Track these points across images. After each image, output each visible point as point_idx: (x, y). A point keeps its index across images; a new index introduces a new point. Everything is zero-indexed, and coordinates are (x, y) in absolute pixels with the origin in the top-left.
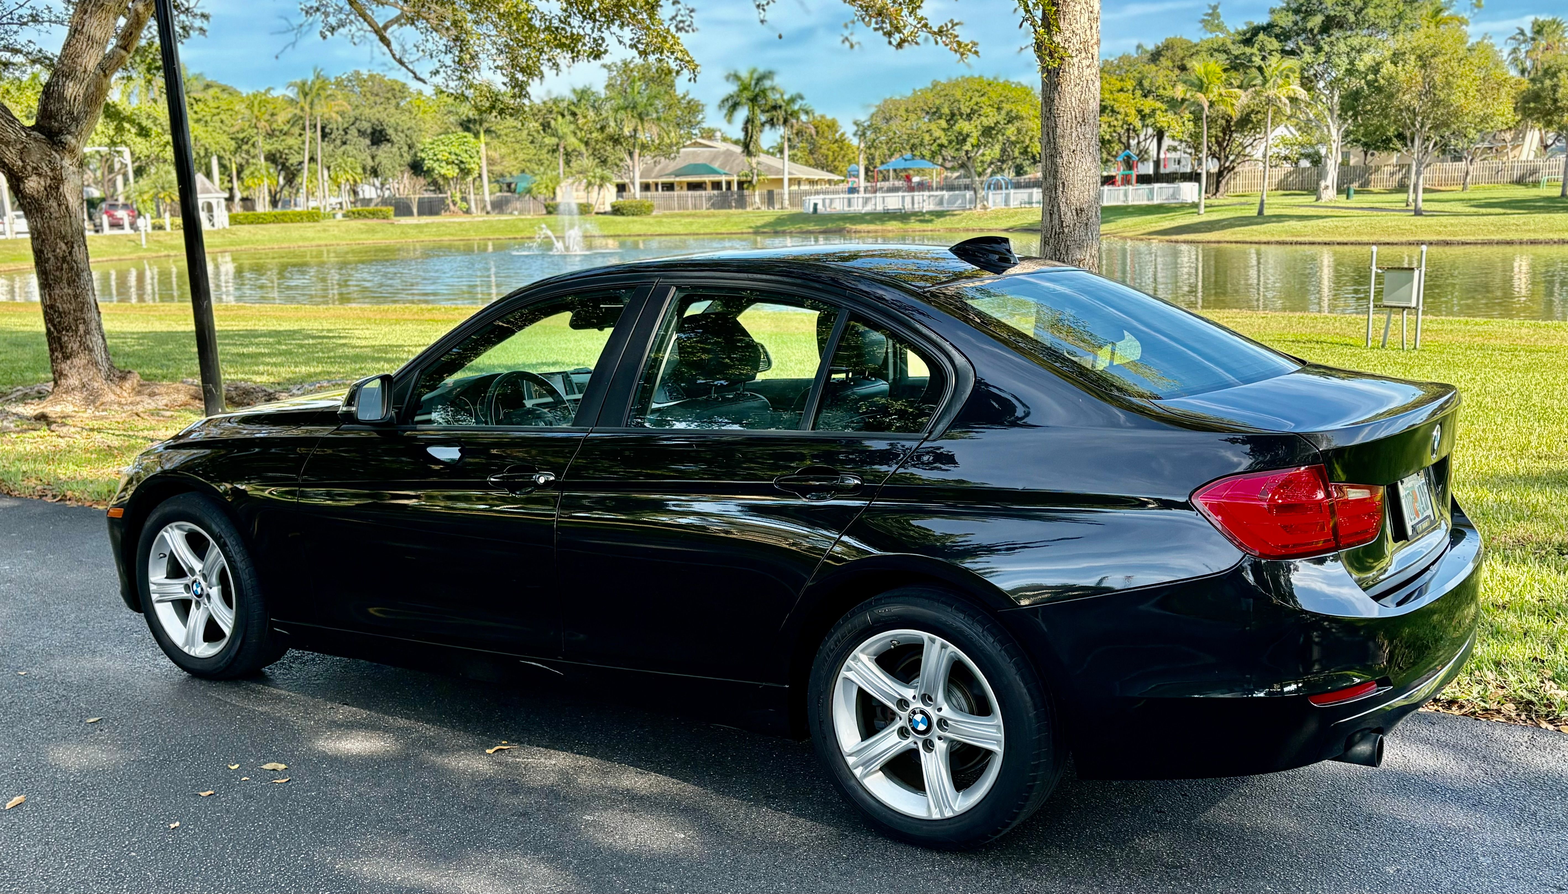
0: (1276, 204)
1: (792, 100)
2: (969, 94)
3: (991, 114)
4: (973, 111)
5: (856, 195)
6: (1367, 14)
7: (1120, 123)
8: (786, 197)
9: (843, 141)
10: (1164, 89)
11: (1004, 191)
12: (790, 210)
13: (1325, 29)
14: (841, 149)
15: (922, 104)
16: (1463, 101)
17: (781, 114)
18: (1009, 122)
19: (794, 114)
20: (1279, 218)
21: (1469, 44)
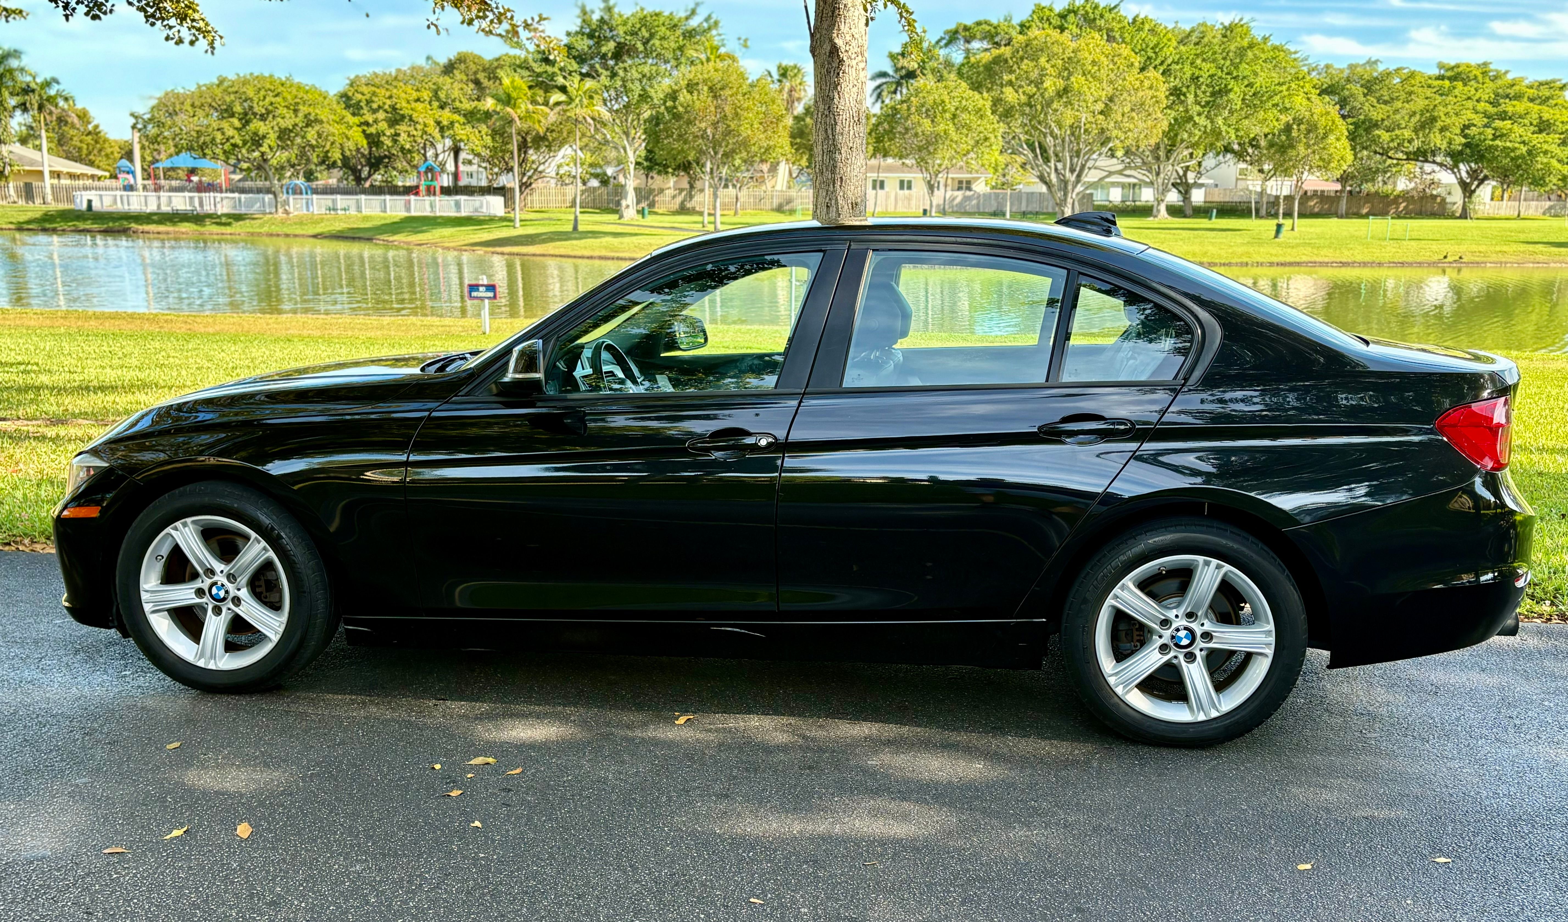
0: (589, 221)
1: (47, 84)
2: (262, 93)
3: (288, 116)
4: (268, 112)
5: (134, 193)
6: (654, 45)
7: (420, 133)
8: (48, 190)
9: (97, 133)
10: (461, 102)
11: (304, 196)
12: (54, 206)
13: (618, 55)
14: (97, 142)
15: (209, 100)
16: (749, 132)
17: (34, 99)
18: (307, 126)
19: (50, 99)
20: (594, 234)
21: (750, 81)
